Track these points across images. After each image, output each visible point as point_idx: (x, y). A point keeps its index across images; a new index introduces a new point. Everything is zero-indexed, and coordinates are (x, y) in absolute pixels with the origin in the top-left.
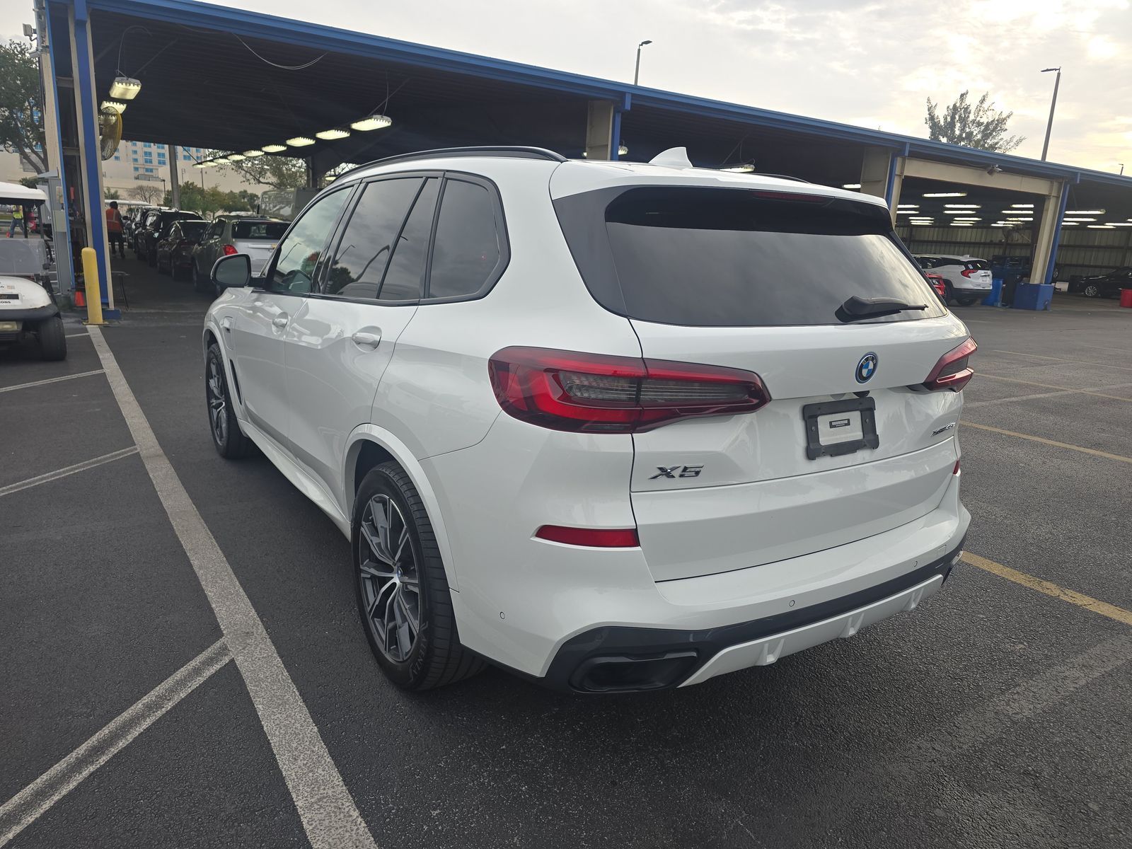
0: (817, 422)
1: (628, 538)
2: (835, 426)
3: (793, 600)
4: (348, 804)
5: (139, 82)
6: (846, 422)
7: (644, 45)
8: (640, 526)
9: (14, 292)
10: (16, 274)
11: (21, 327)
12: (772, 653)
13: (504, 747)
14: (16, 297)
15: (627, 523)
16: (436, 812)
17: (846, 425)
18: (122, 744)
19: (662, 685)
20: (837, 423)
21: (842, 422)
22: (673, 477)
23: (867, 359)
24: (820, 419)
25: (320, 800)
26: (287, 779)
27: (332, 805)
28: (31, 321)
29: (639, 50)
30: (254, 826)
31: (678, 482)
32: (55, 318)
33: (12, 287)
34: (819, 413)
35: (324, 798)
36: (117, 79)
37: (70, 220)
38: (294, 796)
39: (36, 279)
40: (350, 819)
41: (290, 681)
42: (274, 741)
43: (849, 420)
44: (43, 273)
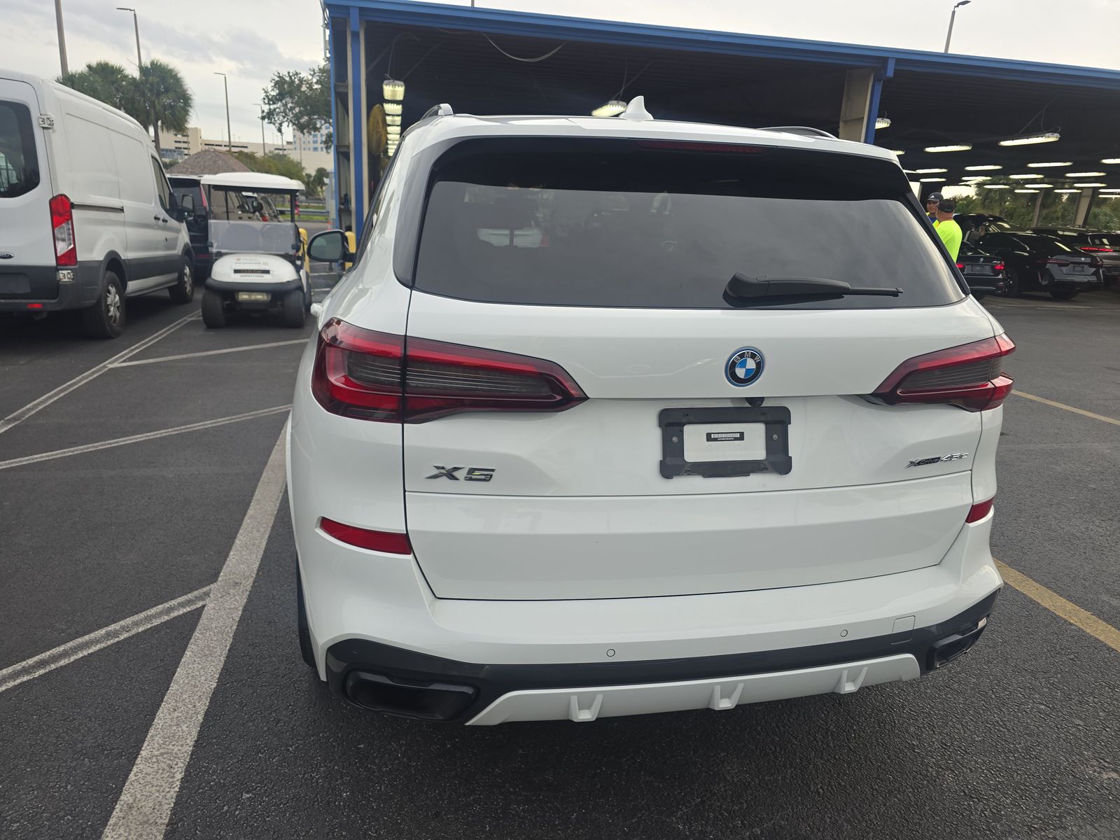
0: (682, 431)
1: (398, 543)
2: (716, 440)
3: (612, 649)
4: (181, 765)
5: (402, 83)
6: (738, 435)
7: (960, 6)
8: (412, 531)
9: (266, 268)
10: (274, 253)
11: (270, 298)
12: (589, 709)
13: (362, 746)
14: (267, 272)
15: (396, 527)
16: (248, 796)
17: (736, 439)
18: (63, 663)
19: (441, 718)
20: (720, 436)
21: (731, 435)
22: (455, 478)
23: (742, 356)
24: (688, 429)
25: (162, 754)
26: (153, 727)
27: (168, 762)
28: (279, 293)
29: (954, 12)
30: (94, 763)
31: (462, 485)
32: (297, 291)
33: (266, 264)
34: (684, 420)
35: (167, 753)
36: (385, 82)
37: (340, 208)
38: (145, 744)
39: (286, 257)
40: (171, 780)
41: (231, 635)
42: (173, 687)
43: (742, 434)
44: (292, 252)
